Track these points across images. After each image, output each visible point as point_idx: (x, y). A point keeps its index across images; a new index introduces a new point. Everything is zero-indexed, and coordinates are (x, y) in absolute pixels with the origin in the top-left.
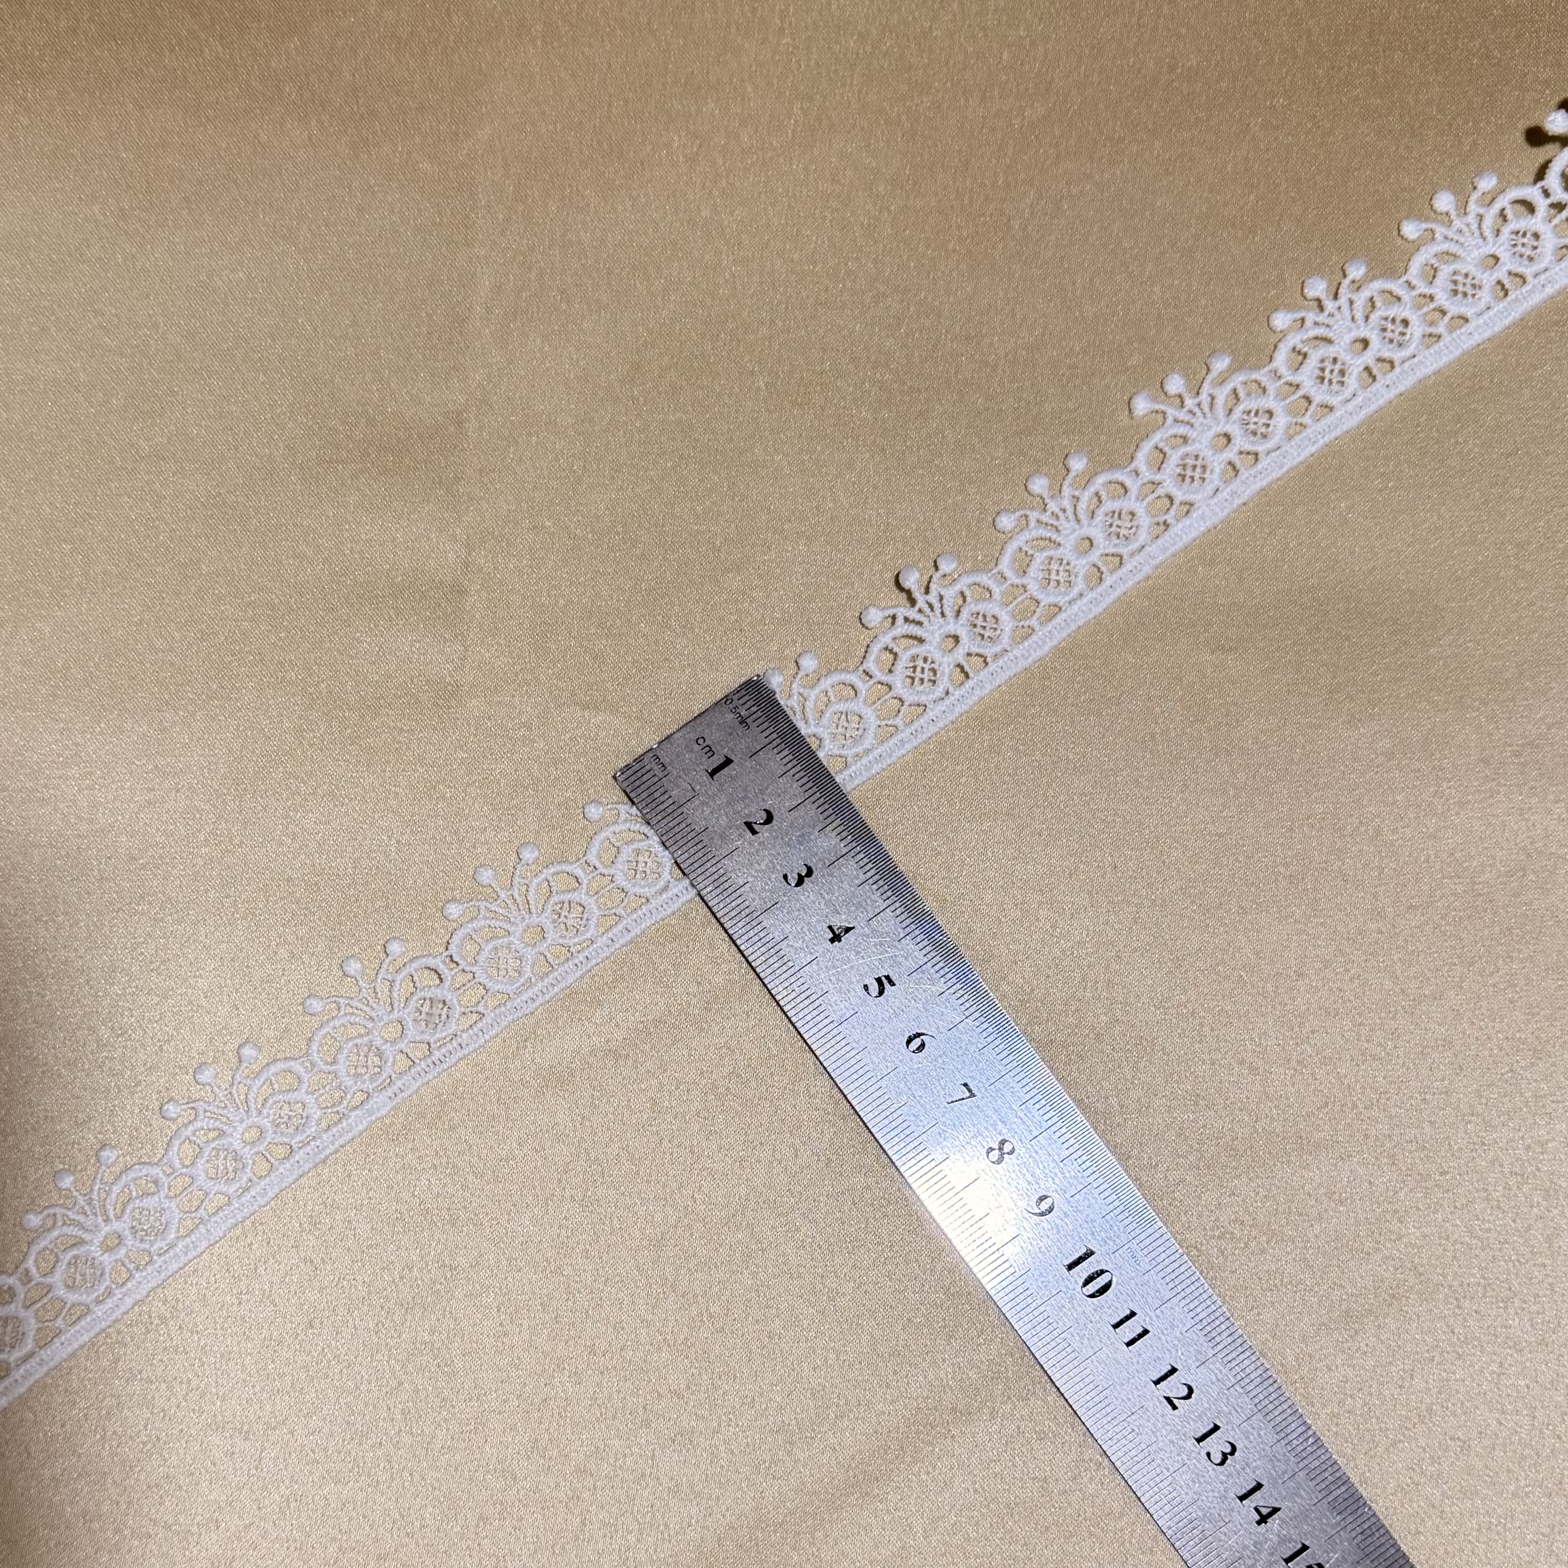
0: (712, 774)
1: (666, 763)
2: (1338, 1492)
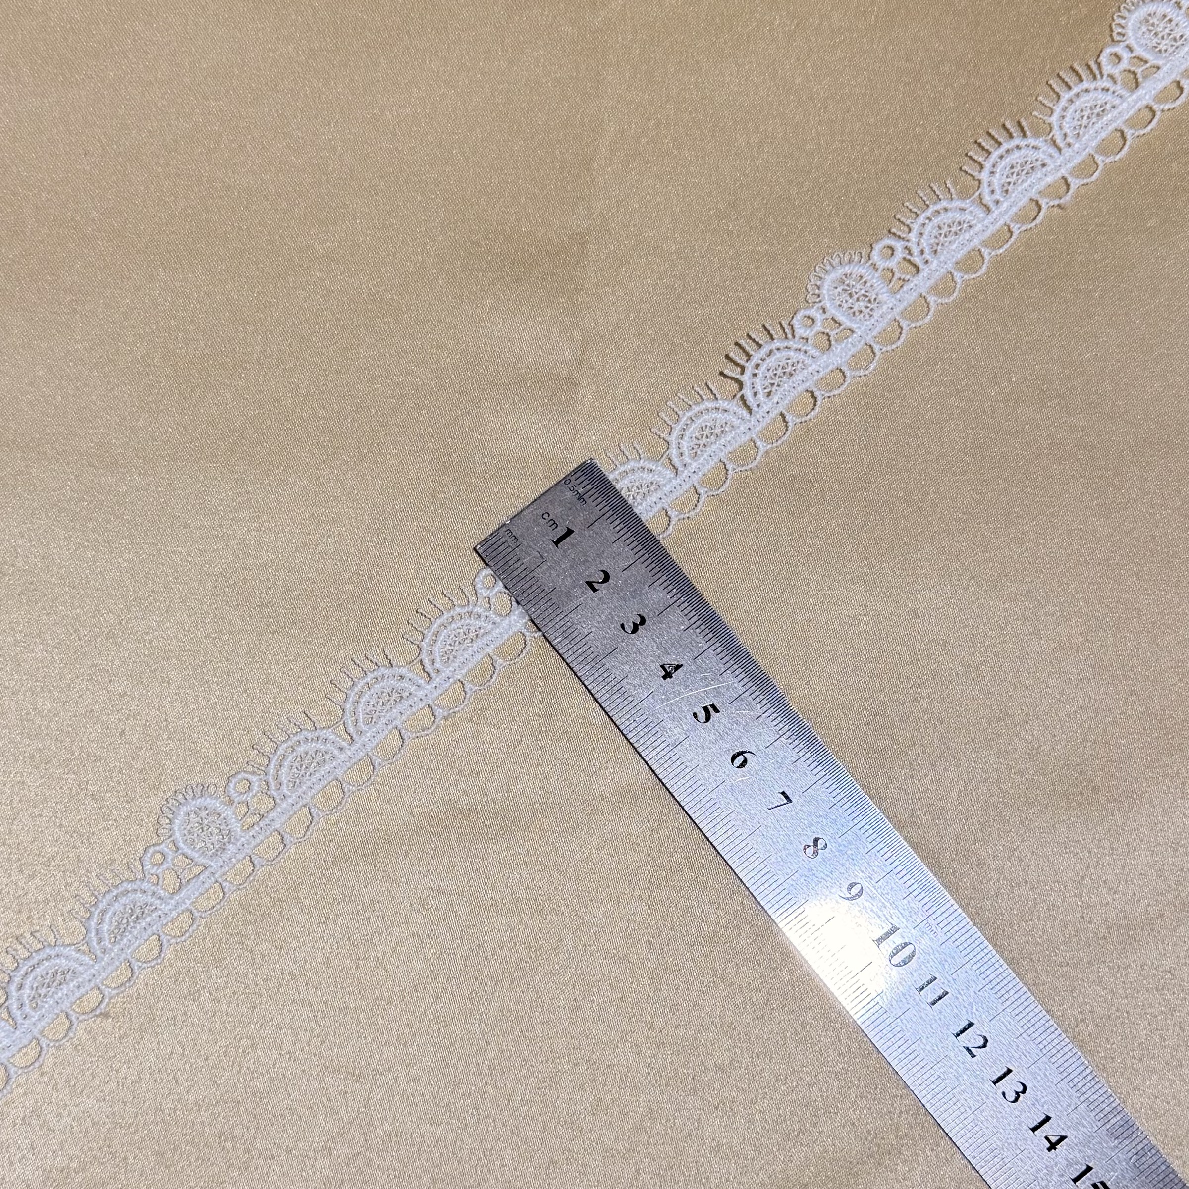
0: (557, 543)
1: (517, 536)
2: (1115, 1120)
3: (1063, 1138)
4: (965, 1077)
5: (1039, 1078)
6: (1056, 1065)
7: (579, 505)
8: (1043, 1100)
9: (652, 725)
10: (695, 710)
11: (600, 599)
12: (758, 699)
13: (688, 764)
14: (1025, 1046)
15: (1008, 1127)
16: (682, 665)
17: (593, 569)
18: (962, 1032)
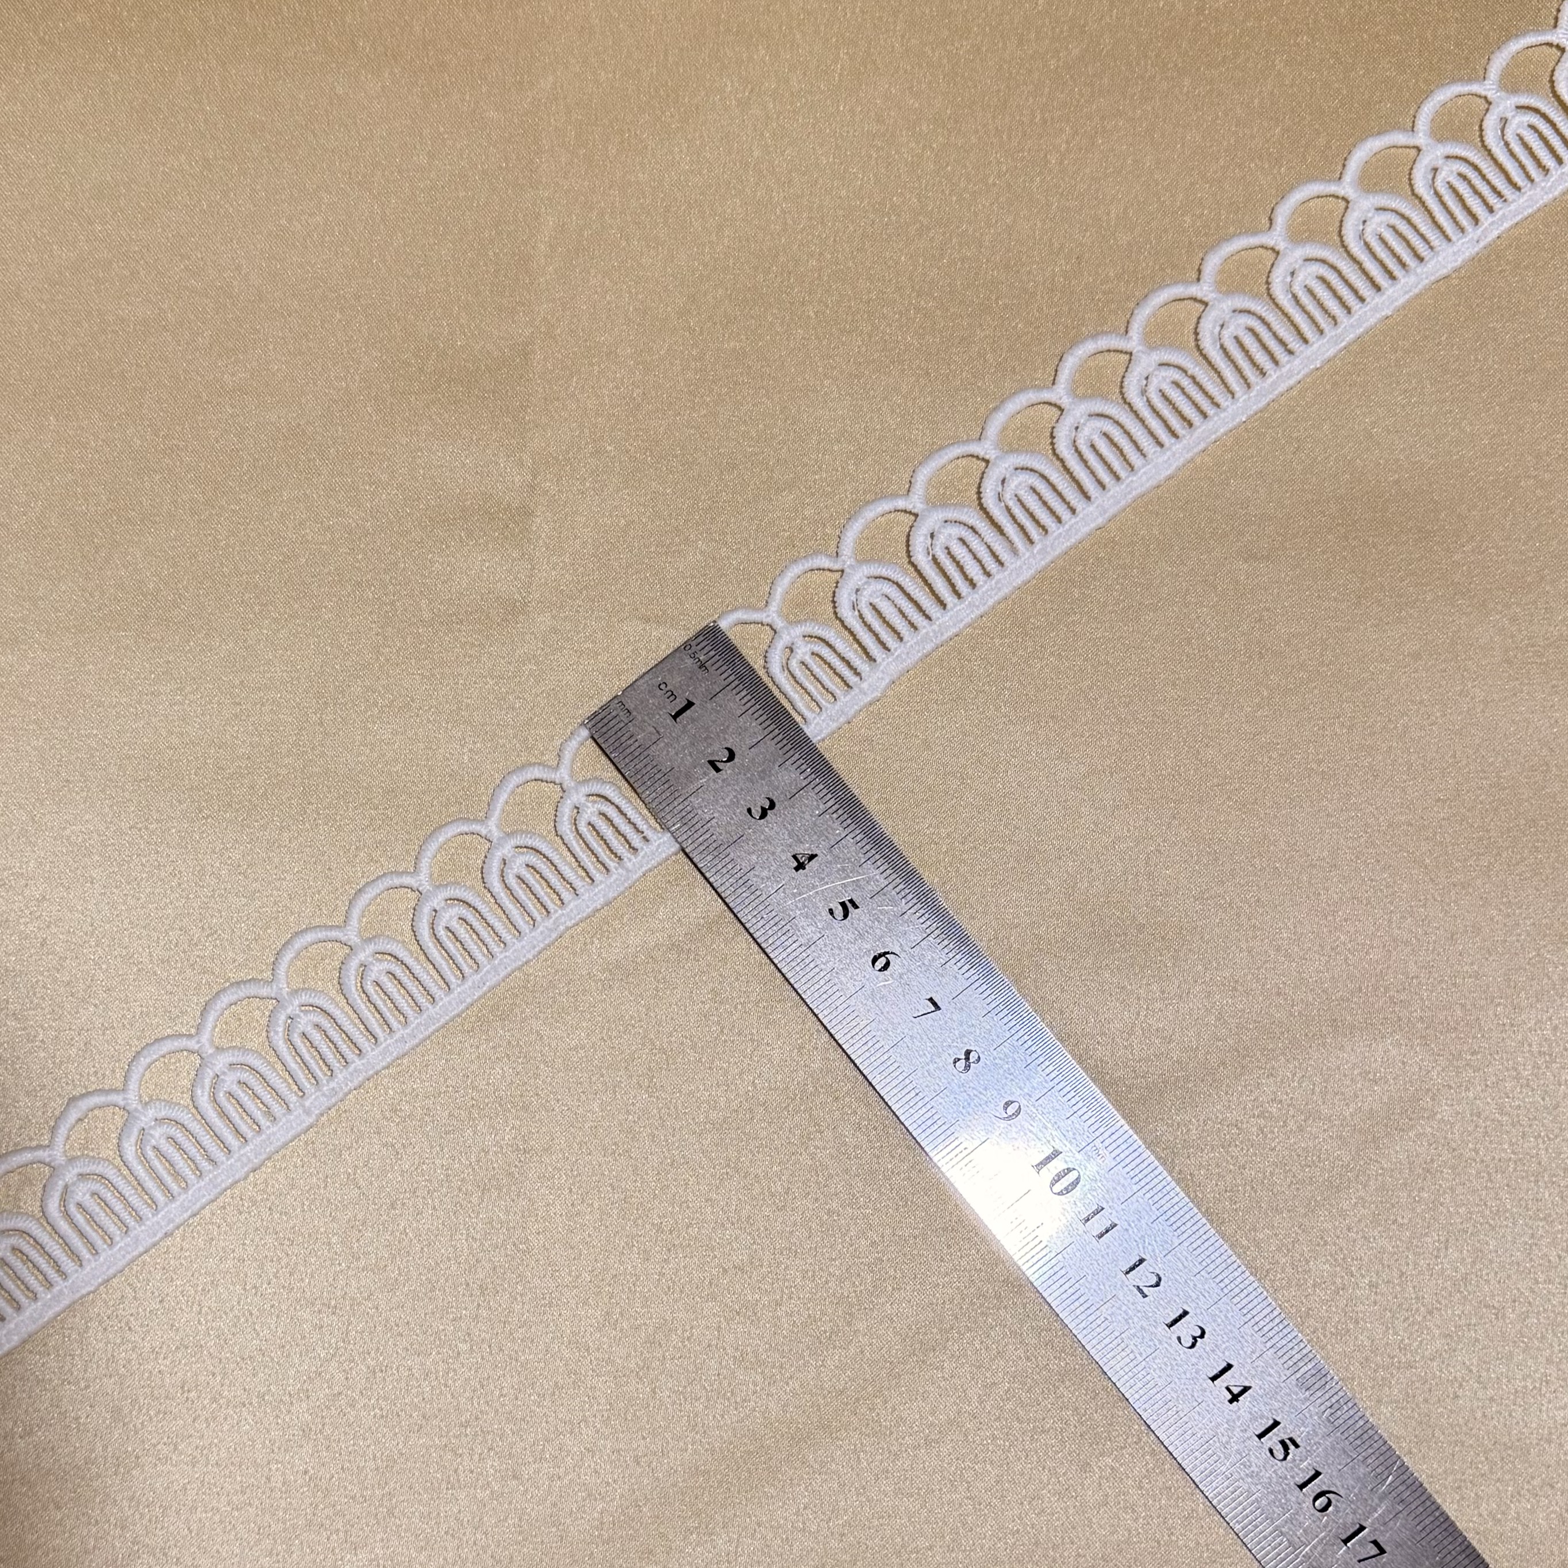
0: (675, 717)
1: (631, 709)
2: (1306, 1369)
3: (1246, 1389)
4: (1136, 1319)
5: (1219, 1320)
6: (1239, 1306)
7: (701, 674)
8: (1224, 1346)
9: (783, 923)
10: (832, 906)
11: (724, 781)
12: (903, 893)
13: (823, 966)
14: (1203, 1285)
15: (1183, 1376)
16: (816, 855)
17: (716, 746)
18: (1132, 1269)
